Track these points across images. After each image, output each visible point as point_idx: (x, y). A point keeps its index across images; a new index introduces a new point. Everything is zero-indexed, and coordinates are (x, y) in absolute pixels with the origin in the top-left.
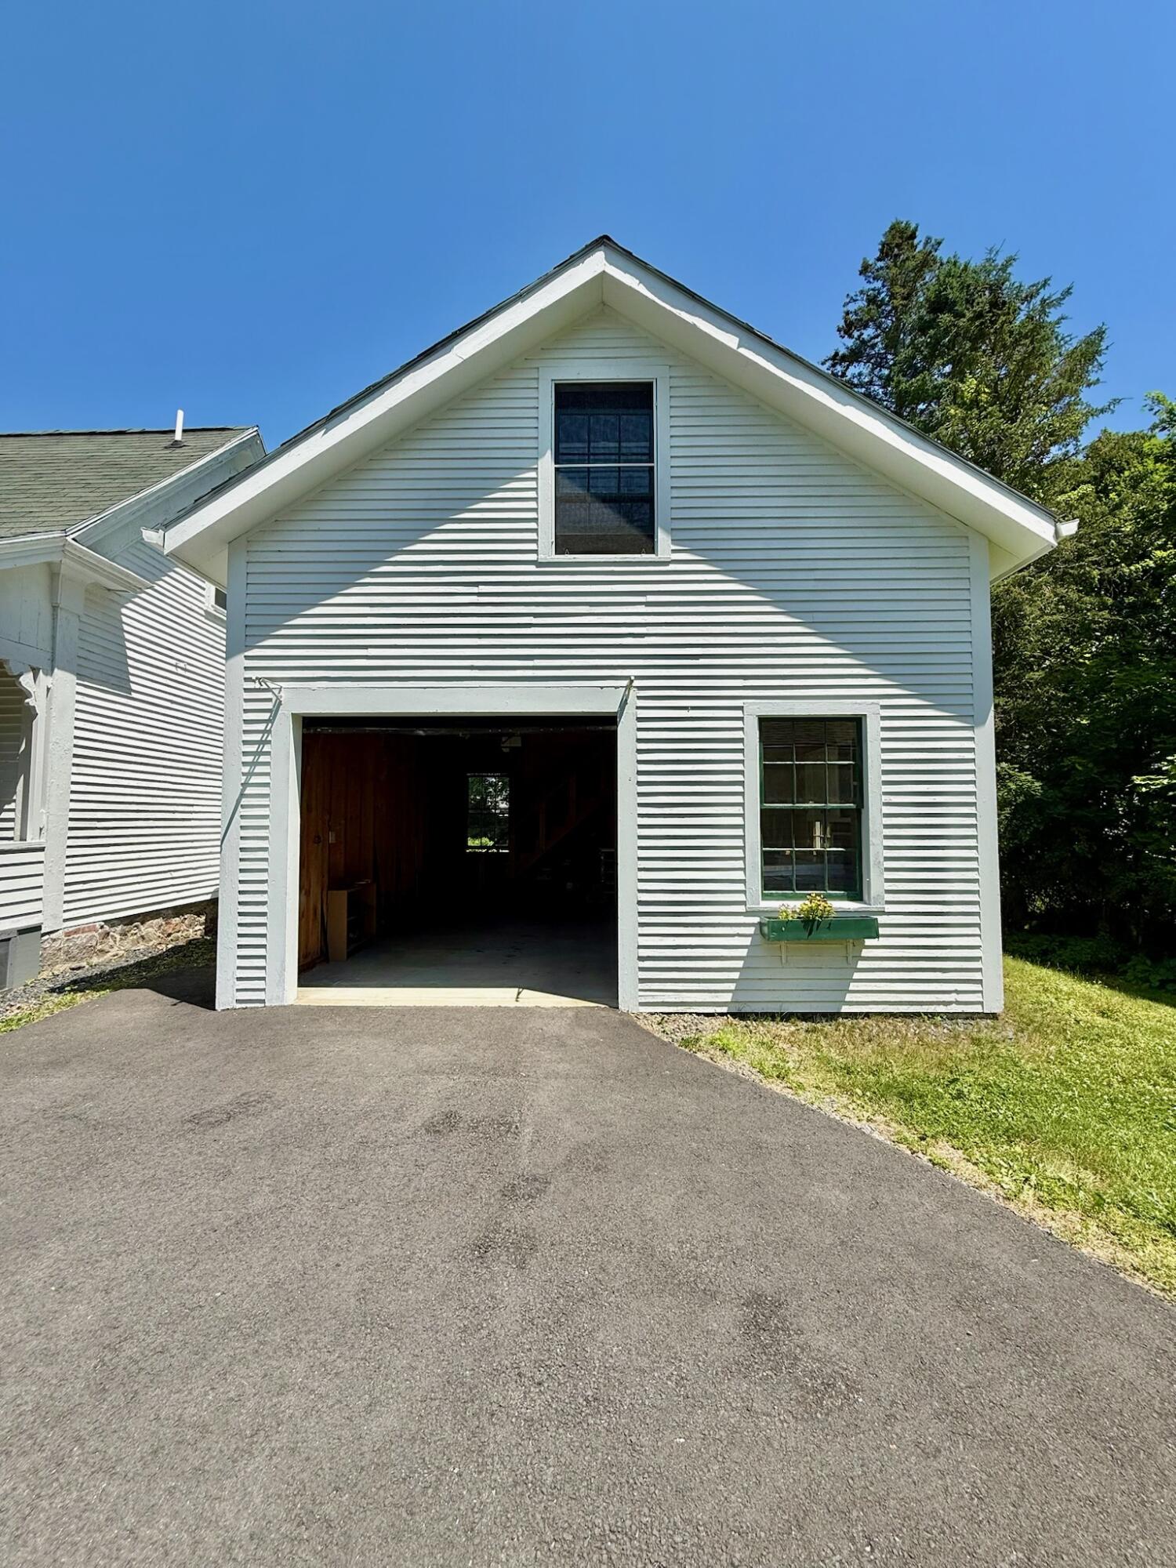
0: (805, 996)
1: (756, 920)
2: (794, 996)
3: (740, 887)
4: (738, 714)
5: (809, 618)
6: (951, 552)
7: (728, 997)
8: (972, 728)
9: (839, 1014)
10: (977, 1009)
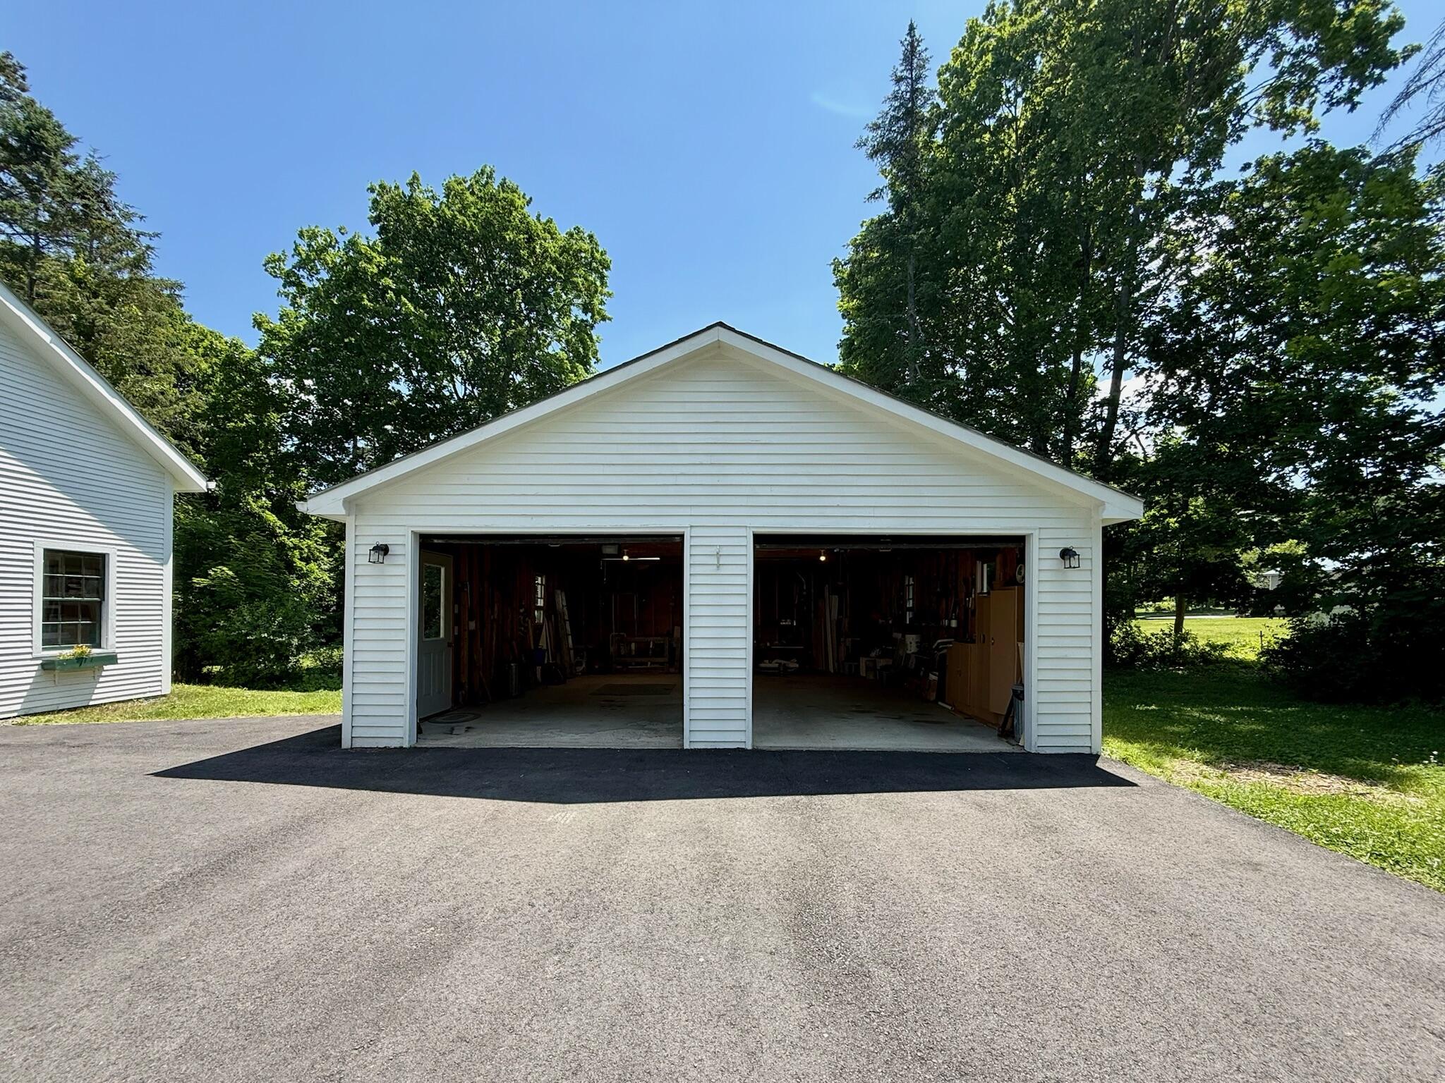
0: (69, 699)
1: (40, 662)
2: (61, 701)
3: (29, 644)
4: (31, 546)
5: (77, 497)
6: (156, 479)
7: (18, 707)
8: (162, 565)
9: (88, 706)
10: (159, 693)
